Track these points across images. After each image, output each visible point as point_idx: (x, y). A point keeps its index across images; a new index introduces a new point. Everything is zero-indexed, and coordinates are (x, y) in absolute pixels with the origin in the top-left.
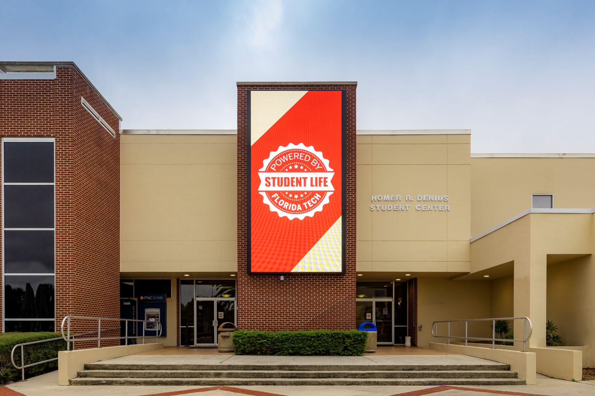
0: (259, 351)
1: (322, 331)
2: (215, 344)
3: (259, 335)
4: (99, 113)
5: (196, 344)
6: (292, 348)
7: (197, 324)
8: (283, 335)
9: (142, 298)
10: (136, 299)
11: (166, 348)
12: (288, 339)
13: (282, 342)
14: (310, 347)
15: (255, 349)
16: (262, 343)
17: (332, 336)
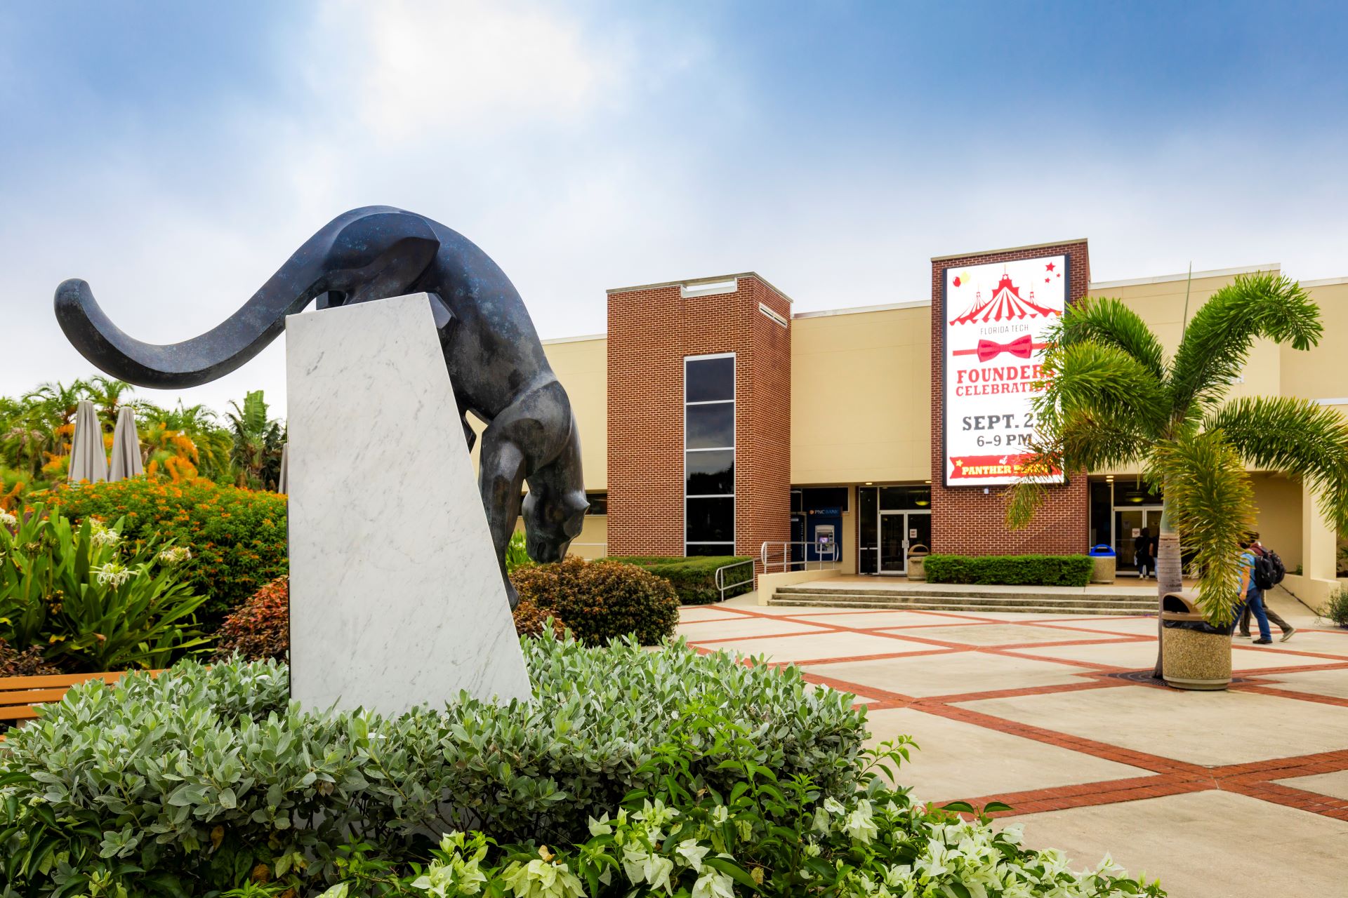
0: (955, 579)
1: (1030, 556)
2: (905, 572)
3: (955, 561)
4: (773, 309)
5: (880, 571)
6: (995, 576)
7: (882, 545)
8: (984, 561)
9: (812, 512)
10: (804, 514)
11: (842, 576)
12: (989, 565)
13: (982, 569)
14: (1017, 575)
15: (951, 577)
16: (958, 570)
17: (1045, 563)
